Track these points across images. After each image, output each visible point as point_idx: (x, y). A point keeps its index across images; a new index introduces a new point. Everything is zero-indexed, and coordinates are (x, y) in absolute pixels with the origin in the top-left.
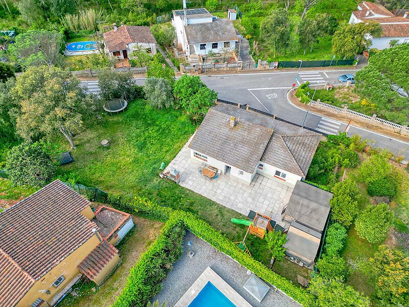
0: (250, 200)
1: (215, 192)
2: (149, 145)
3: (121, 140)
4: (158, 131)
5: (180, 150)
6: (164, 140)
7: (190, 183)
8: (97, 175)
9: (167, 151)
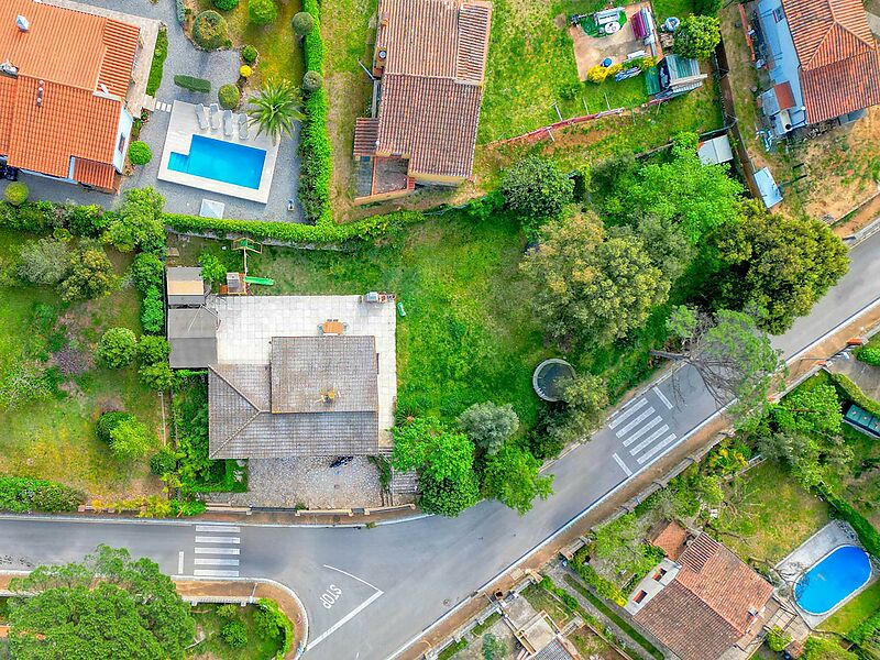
0: (265, 321)
1: (310, 309)
2: (446, 335)
3: (490, 322)
4: (453, 369)
5: (397, 352)
6: (432, 357)
7: (350, 306)
8: (475, 251)
9: (413, 339)
